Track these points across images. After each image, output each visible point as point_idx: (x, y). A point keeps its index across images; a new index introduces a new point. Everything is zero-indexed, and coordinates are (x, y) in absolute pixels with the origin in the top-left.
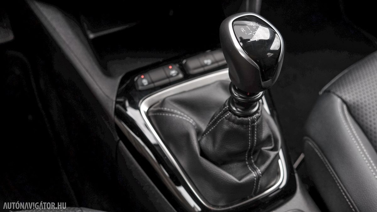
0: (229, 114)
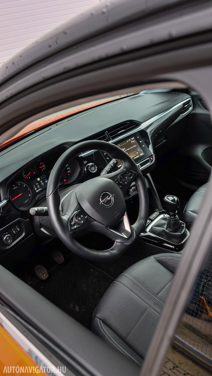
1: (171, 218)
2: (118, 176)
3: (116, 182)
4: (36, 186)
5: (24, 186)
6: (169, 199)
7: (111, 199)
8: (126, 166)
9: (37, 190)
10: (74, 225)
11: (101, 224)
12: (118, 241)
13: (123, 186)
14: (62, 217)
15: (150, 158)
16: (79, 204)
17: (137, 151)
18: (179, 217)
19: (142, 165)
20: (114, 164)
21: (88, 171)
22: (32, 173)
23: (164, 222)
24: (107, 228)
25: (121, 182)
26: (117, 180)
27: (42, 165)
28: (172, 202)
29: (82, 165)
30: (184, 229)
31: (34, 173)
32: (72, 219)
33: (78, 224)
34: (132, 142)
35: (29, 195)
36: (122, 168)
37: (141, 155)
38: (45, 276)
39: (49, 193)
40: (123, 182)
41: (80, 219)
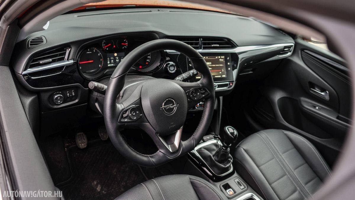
0: (222, 150)
1: (223, 149)
2: (191, 88)
3: (186, 93)
4: (110, 60)
5: (99, 55)
6: (230, 130)
7: (174, 108)
8: (204, 82)
9: (109, 64)
10: (126, 118)
11: (153, 128)
12: (162, 151)
13: (192, 101)
14: (117, 105)
15: (230, 84)
16: (140, 98)
17: (221, 71)
18: (230, 151)
19: (219, 86)
20: (193, 73)
21: (166, 68)
22: (112, 46)
23: (214, 147)
24: (156, 134)
25: (191, 96)
26: (189, 92)
27: (125, 42)
28: (230, 135)
29: (163, 60)
30: (230, 163)
31: (114, 46)
32: (126, 111)
33: (130, 118)
34: (220, 60)
35: (100, 66)
36: (199, 82)
37: (223, 76)
38: (83, 145)
39: (114, 75)
40: (193, 96)
41: (134, 114)
